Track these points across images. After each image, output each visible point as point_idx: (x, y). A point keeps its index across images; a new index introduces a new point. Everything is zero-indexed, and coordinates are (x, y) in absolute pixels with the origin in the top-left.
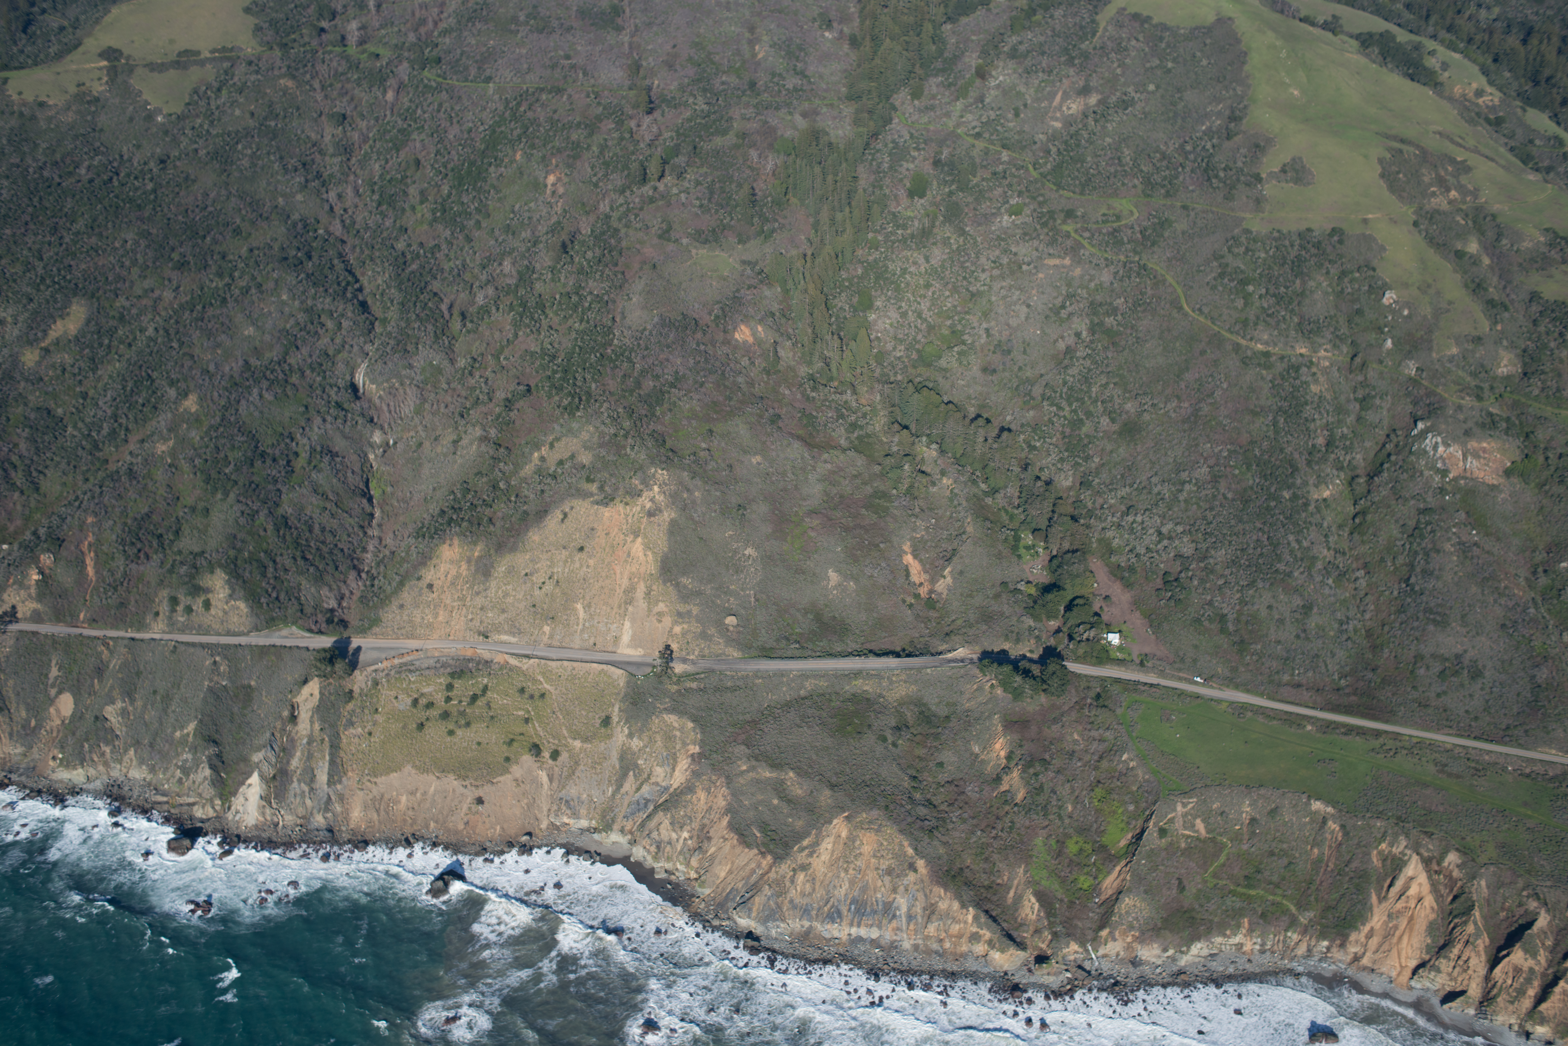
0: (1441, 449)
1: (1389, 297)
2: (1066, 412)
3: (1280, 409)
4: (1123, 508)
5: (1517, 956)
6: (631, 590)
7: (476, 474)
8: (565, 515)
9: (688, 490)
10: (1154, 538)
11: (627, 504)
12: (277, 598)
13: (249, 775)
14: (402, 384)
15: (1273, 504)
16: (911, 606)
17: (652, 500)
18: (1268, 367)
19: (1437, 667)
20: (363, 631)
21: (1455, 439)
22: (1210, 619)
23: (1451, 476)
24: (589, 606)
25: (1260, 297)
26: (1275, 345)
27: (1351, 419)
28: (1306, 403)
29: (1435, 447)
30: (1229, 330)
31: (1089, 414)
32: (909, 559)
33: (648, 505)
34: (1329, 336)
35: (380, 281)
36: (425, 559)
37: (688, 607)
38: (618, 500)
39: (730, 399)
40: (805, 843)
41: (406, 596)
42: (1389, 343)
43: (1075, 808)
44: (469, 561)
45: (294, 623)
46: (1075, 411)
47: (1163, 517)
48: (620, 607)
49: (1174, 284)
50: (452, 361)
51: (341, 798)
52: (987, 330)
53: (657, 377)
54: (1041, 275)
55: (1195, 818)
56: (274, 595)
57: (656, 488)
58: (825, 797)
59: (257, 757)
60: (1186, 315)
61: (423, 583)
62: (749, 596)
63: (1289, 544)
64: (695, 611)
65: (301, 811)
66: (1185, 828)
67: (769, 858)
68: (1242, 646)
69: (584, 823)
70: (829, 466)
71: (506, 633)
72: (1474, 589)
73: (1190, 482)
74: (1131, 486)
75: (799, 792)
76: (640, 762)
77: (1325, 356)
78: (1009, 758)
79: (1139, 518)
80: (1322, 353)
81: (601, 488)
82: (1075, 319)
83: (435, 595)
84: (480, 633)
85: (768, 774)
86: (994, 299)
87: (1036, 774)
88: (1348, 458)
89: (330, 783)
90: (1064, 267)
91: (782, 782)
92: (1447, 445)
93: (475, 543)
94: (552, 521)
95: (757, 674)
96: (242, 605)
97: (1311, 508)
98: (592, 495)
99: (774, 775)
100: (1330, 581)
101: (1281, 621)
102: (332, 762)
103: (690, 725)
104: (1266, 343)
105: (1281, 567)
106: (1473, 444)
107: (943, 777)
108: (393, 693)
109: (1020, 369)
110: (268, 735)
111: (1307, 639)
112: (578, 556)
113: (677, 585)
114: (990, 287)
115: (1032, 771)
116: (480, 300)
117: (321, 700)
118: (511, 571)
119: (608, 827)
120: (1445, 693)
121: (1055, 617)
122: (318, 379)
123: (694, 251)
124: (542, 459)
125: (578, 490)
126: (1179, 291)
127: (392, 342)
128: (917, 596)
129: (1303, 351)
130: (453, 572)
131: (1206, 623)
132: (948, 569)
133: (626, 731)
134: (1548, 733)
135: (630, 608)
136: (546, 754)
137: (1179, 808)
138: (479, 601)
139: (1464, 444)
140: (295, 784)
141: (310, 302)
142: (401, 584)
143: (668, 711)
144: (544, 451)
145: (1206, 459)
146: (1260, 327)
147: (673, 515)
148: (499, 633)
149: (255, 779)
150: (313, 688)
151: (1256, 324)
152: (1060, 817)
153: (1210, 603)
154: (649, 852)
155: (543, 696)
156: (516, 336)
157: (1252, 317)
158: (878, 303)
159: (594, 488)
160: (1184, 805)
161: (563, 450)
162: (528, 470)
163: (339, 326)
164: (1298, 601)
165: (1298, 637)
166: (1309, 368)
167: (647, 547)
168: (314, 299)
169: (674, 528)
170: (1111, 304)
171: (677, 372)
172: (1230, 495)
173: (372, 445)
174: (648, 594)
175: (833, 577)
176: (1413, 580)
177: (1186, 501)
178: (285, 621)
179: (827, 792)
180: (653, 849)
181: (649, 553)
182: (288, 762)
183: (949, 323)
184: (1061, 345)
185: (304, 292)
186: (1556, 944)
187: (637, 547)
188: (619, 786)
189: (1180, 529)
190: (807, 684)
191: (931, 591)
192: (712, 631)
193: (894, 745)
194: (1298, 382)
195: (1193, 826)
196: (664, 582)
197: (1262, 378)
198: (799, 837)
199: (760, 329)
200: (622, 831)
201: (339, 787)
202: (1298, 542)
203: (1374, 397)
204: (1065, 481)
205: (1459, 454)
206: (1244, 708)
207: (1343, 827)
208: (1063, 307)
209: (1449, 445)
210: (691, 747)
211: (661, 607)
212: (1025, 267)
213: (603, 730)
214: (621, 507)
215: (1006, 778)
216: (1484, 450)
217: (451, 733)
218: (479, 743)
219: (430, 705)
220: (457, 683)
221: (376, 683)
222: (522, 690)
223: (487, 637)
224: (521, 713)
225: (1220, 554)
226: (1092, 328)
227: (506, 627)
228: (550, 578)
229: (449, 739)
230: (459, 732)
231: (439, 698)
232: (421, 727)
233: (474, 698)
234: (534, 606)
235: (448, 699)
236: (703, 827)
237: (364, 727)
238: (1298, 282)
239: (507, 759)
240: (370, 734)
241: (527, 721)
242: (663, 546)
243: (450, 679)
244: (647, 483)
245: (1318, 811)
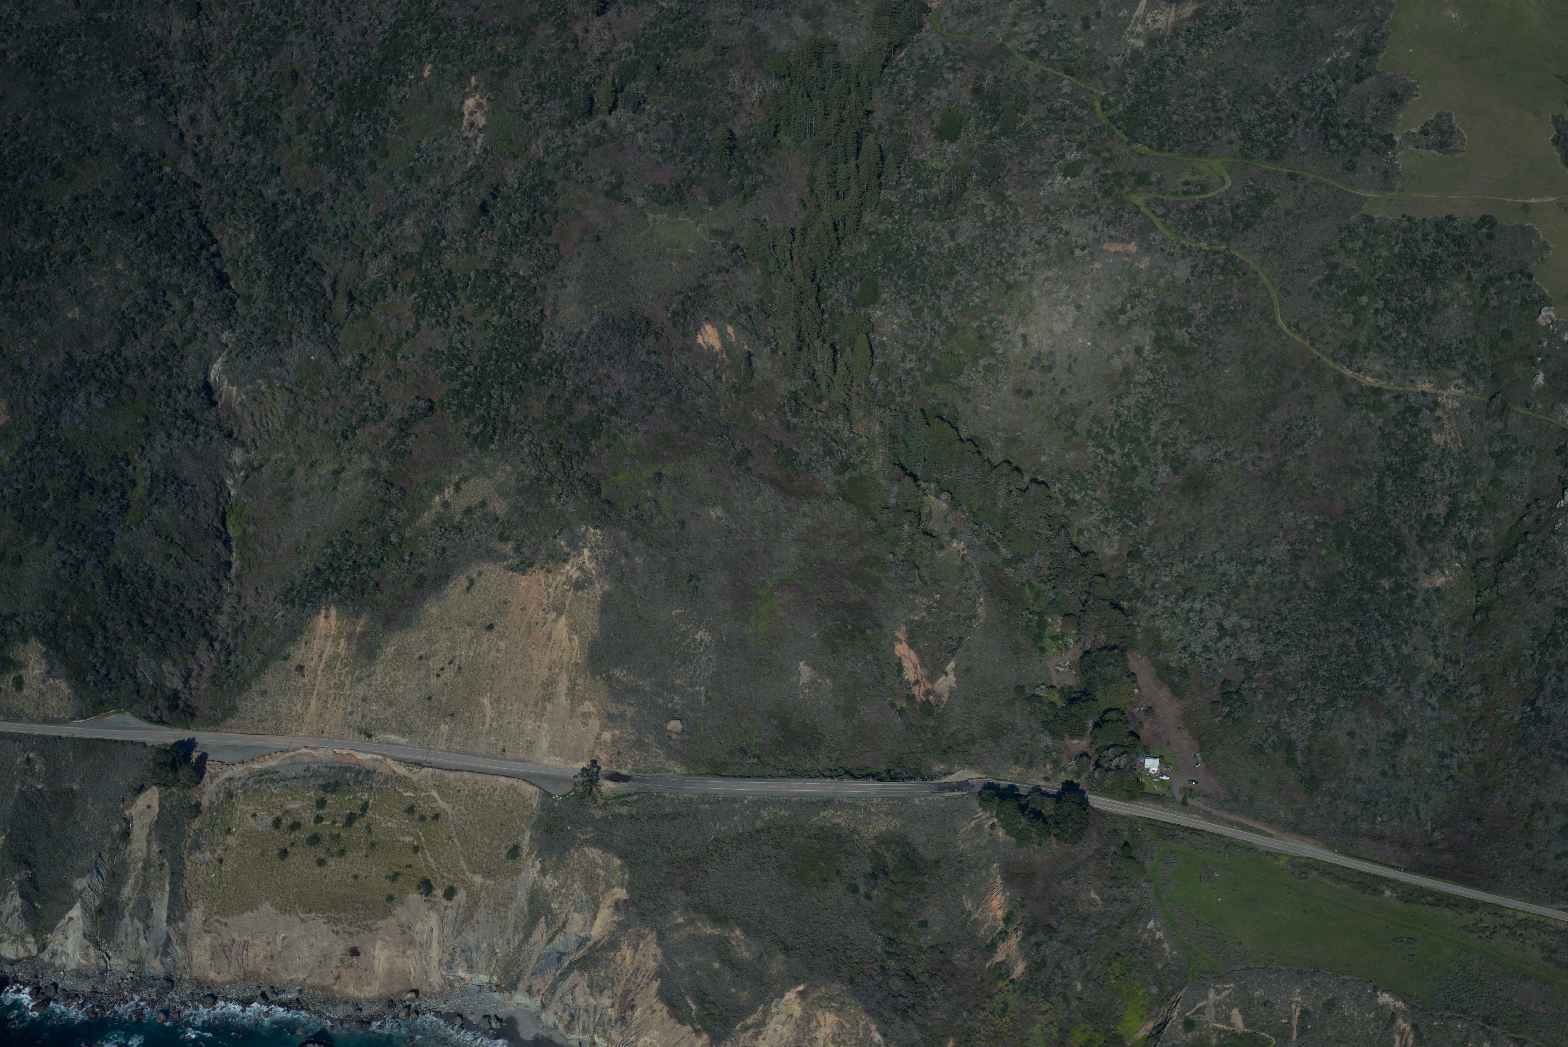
1: (1546, 315)
2: (1117, 457)
3: (1389, 466)
4: (1179, 589)
6: (550, 683)
7: (362, 522)
8: (472, 582)
9: (627, 555)
10: (1214, 633)
11: (549, 571)
12: (107, 675)
13: (70, 907)
14: (270, 387)
15: (1366, 596)
16: (901, 712)
17: (581, 568)
18: (1378, 408)
19: (1559, 820)
20: (215, 723)
22: (1274, 746)
24: (498, 700)
25: (1377, 311)
26: (1390, 378)
27: (1482, 480)
28: (1425, 458)
30: (1332, 357)
31: (1145, 460)
32: (902, 649)
33: (575, 574)
34: (1462, 367)
35: (243, 242)
36: (294, 633)
37: (621, 708)
38: (538, 565)
39: (686, 429)
40: (750, 1021)
41: (270, 680)
42: (1540, 379)
43: (1085, 986)
44: (349, 639)
45: (129, 708)
46: (1128, 456)
47: (1227, 606)
48: (536, 705)
49: (1268, 285)
50: (334, 356)
51: (184, 939)
52: (1024, 337)
53: (594, 399)
54: (1097, 265)
55: (1231, 1009)
56: (103, 671)
57: (586, 552)
58: (777, 964)
59: (80, 884)
60: (1279, 331)
61: (292, 664)
62: (698, 693)
63: (1383, 650)
64: (630, 712)
65: (133, 955)
66: (1218, 1021)
67: (705, 1036)
68: (1312, 783)
69: (483, 978)
70: (809, 522)
71: (393, 732)
73: (1263, 562)
74: (1190, 561)
75: (746, 955)
76: (554, 906)
77: (1454, 394)
78: (1007, 920)
79: (1197, 606)
80: (1452, 390)
81: (517, 549)
82: (1137, 329)
83: (306, 680)
84: (361, 731)
85: (709, 930)
86: (1035, 293)
87: (1038, 945)
88: (1474, 532)
89: (169, 921)
90: (1128, 254)
91: (726, 941)
93: (358, 615)
94: (455, 590)
95: (703, 798)
96: (63, 684)
97: (1418, 601)
98: (505, 557)
99: (717, 931)
100: (1433, 701)
101: (1365, 753)
102: (173, 894)
103: (617, 862)
104: (1379, 376)
105: (1370, 680)
107: (926, 940)
108: (250, 809)
109: (1063, 391)
110: (94, 855)
111: (1397, 777)
112: (486, 636)
113: (609, 679)
114: (1032, 278)
115: (1033, 939)
116: (373, 273)
117: (160, 814)
118: (401, 652)
119: (512, 986)
121: (1081, 736)
122: (163, 378)
123: (651, 216)
124: (445, 504)
125: (488, 550)
126: (1274, 295)
127: (258, 331)
128: (911, 698)
129: (1427, 387)
130: (330, 651)
131: (1269, 751)
132: (952, 665)
133: (538, 866)
135: (549, 707)
136: (439, 892)
137: (1212, 995)
138: (361, 690)
140: (127, 920)
141: (152, 273)
142: (264, 664)
143: (590, 843)
144: (448, 493)
145: (1286, 532)
146: (1372, 354)
147: (606, 588)
148: (385, 731)
149: (76, 912)
150: (151, 797)
151: (1367, 349)
152: (1066, 999)
153: (1276, 726)
155: (436, 817)
156: (418, 327)
157: (1363, 340)
158: (885, 296)
159: (508, 548)
160: (1218, 992)
161: (471, 494)
162: (427, 518)
163: (190, 307)
164: (1388, 727)
165: (1384, 773)
166: (1432, 410)
167: (572, 629)
168: (158, 268)
169: (607, 603)
170: (1184, 309)
171: (619, 394)
172: (1311, 584)
173: (230, 468)
174: (571, 690)
175: (805, 671)
176: (1540, 702)
177: (1257, 587)
178: (117, 705)
179: (781, 957)
180: (566, 1017)
181: (575, 637)
182: (118, 891)
183: (975, 324)
184: (1117, 363)
185: (144, 260)
187: (561, 626)
188: (528, 935)
189: (1246, 624)
190: (764, 813)
191: (928, 693)
192: (649, 739)
193: (868, 897)
194: (1416, 430)
195: (1229, 1018)
196: (593, 674)
197: (1370, 424)
198: (743, 1012)
199: (730, 329)
200: (529, 991)
201: (181, 924)
202: (1396, 647)
203: (1514, 452)
204: (1110, 548)
206: (1304, 866)
207: (1415, 1027)
208: (1123, 311)
210: (617, 890)
211: (588, 706)
212: (1078, 252)
213: (510, 863)
214: (541, 575)
215: (1002, 947)
217: (321, 862)
218: (356, 877)
219: (296, 826)
220: (330, 799)
221: (230, 795)
222: (411, 810)
223: (370, 736)
224: (408, 839)
225: (1293, 661)
226: (1157, 343)
227: (394, 724)
228: (450, 663)
229: (318, 870)
230: (332, 862)
231: (307, 817)
232: (284, 854)
233: (351, 819)
234: (430, 698)
235: (319, 819)
236: (627, 993)
237: (213, 852)
238: (1429, 291)
239: (390, 898)
240: (221, 861)
241: (416, 849)
242: (592, 627)
243: (321, 794)
244: (575, 544)
245: (1385, 1006)
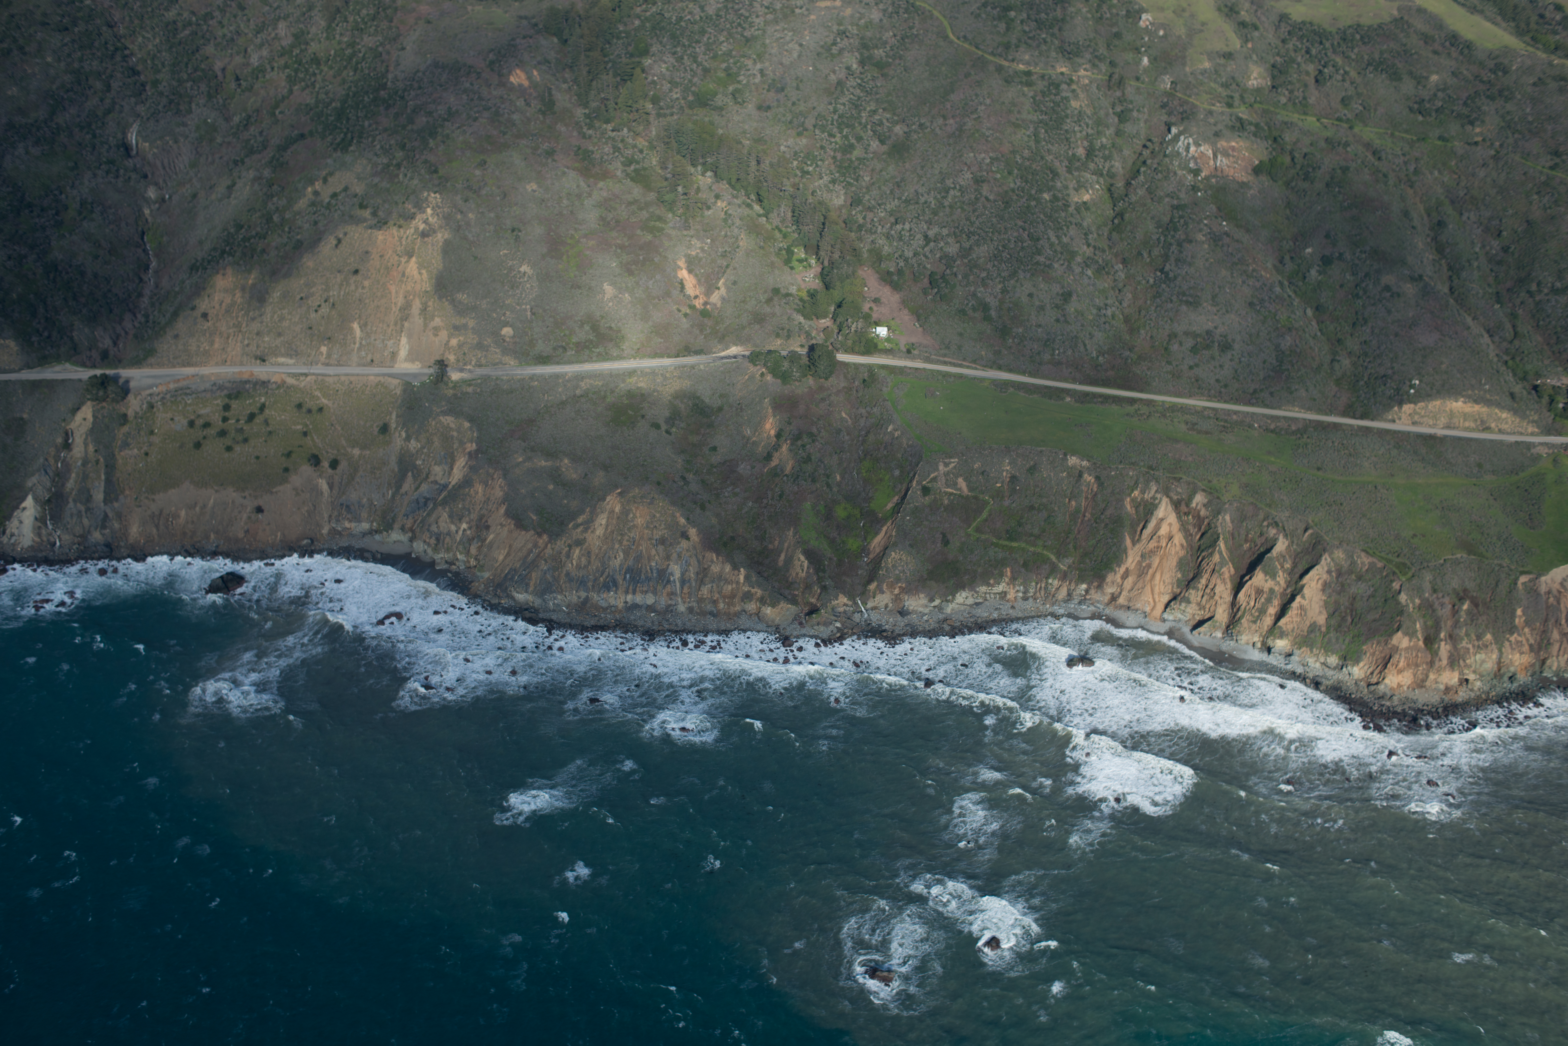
0: (1192, 149)
1: (1146, 19)
2: (838, 139)
3: (1041, 121)
4: (892, 220)
5: (1259, 578)
6: (406, 307)
7: (249, 211)
8: (339, 241)
9: (462, 212)
10: (922, 242)
11: (400, 227)
12: (49, 337)
13: (23, 499)
14: (176, 142)
15: (1033, 203)
16: (686, 315)
17: (426, 222)
18: (1029, 84)
19: (1189, 343)
20: (137, 362)
21: (1206, 140)
22: (974, 309)
23: (1203, 174)
24: (366, 325)
25: (1022, 22)
26: (1036, 64)
27: (1110, 132)
28: (1067, 116)
29: (1187, 149)
30: (993, 54)
31: (859, 139)
32: (684, 274)
33: (422, 227)
34: (1088, 56)
35: (150, 47)
36: (199, 290)
37: (464, 321)
38: (391, 222)
39: (505, 134)
40: (580, 520)
41: (181, 326)
42: (1146, 60)
43: (842, 478)
44: (243, 289)
45: (68, 359)
46: (846, 137)
47: (929, 223)
48: (396, 324)
49: (941, 18)
50: (227, 119)
51: (119, 516)
52: (761, 71)
53: (430, 114)
54: (812, 17)
55: (957, 477)
56: (46, 334)
57: (429, 211)
58: (599, 478)
59: (31, 482)
60: (951, 42)
61: (198, 313)
62: (525, 310)
63: (1049, 239)
64: (471, 323)
65: (78, 530)
66: (948, 486)
67: (545, 537)
68: (1004, 332)
69: (365, 526)
70: (605, 194)
71: (283, 356)
72: (1224, 273)
73: (955, 188)
74: (899, 199)
75: (574, 476)
76: (419, 462)
77: (1084, 74)
78: (778, 436)
79: (907, 226)
80: (1082, 72)
81: (374, 214)
82: (846, 54)
83: (210, 324)
84: (256, 358)
85: (543, 463)
86: (767, 41)
87: (803, 446)
88: (1107, 165)
89: (105, 501)
90: (835, 8)
91: (557, 469)
92: (1198, 145)
93: (249, 272)
94: (327, 246)
95: (532, 378)
96: (12, 344)
97: (1071, 209)
98: (365, 220)
99: (549, 464)
100: (1089, 273)
101: (1042, 308)
102: (108, 481)
103: (467, 425)
104: (1028, 63)
105: (1042, 259)
106: (1222, 144)
107: (716, 459)
108: (169, 415)
109: (794, 104)
110: (42, 460)
111: (1066, 322)
112: (353, 279)
113: (453, 302)
114: (764, 31)
115: (799, 443)
116: (255, 60)
117: (94, 423)
118: (285, 295)
119: (388, 527)
120: (1197, 365)
121: (824, 318)
122: (89, 137)
123: (470, 8)
124: (316, 193)
125: (351, 217)
126: (946, 23)
127: (164, 101)
128: (692, 307)
129: (1064, 70)
130: (228, 300)
131: (970, 312)
132: (723, 282)
133: (404, 434)
134: (1291, 393)
135: (406, 324)
136: (326, 464)
137: (941, 467)
138: (255, 326)
139: (1213, 145)
140: (71, 505)
141: (76, 65)
142: (175, 314)
143: (445, 413)
144: (318, 185)
145: (969, 168)
146: (1022, 49)
147: (446, 236)
148: (276, 356)
149: (29, 502)
150: (87, 412)
151: (1017, 46)
152: (828, 485)
153: (974, 295)
154: (429, 545)
155: (321, 410)
156: (291, 92)
157: (1014, 41)
158: (654, 49)
159: (367, 213)
160: (946, 465)
161: (336, 183)
162: (302, 204)
163: (109, 88)
164: (1056, 288)
165: (1058, 321)
166: (1069, 85)
167: (421, 266)
168: (81, 60)
169: (448, 248)
170: (881, 38)
171: (450, 108)
172: (991, 197)
173: (147, 201)
174: (424, 310)
175: (609, 290)
176: (1167, 268)
177: (951, 207)
178: (58, 359)
179: (602, 473)
180: (433, 541)
181: (424, 271)
182: (63, 485)
183: (724, 65)
184: (833, 78)
185: (69, 55)
186: (1295, 565)
187: (412, 267)
188: (399, 486)
189: (945, 231)
190: (582, 384)
191: (706, 304)
192: (488, 341)
193: (668, 432)
194: (1058, 98)
195: (956, 484)
196: (440, 298)
197: (1024, 95)
198: (575, 515)
199: (535, 73)
200: (403, 529)
201: (116, 505)
202: (1058, 237)
203: (1131, 110)
204: (838, 199)
205: (1210, 153)
206: (1006, 384)
207: (1097, 478)
208: (835, 44)
209: (1200, 145)
210: (469, 445)
211: (437, 321)
212: (797, 11)
213: (381, 437)
214: (394, 231)
215: (776, 455)
216: (1233, 148)
217: (229, 449)
218: (257, 458)
219: (207, 425)
220: (235, 404)
221: (151, 406)
222: (300, 406)
223: (264, 361)
224: (299, 427)
225: (982, 251)
226: (862, 63)
227: (283, 350)
228: (326, 301)
229: (227, 455)
230: (238, 448)
231: (216, 418)
232: (198, 445)
233: (251, 417)
234: (310, 328)
235: (225, 419)
236: (481, 518)
237: (140, 449)
238: (1059, 10)
239: (286, 470)
240: (147, 454)
241: (305, 434)
242: (437, 263)
243: (227, 400)
244: (420, 206)
245: (1073, 467)
